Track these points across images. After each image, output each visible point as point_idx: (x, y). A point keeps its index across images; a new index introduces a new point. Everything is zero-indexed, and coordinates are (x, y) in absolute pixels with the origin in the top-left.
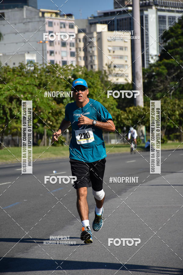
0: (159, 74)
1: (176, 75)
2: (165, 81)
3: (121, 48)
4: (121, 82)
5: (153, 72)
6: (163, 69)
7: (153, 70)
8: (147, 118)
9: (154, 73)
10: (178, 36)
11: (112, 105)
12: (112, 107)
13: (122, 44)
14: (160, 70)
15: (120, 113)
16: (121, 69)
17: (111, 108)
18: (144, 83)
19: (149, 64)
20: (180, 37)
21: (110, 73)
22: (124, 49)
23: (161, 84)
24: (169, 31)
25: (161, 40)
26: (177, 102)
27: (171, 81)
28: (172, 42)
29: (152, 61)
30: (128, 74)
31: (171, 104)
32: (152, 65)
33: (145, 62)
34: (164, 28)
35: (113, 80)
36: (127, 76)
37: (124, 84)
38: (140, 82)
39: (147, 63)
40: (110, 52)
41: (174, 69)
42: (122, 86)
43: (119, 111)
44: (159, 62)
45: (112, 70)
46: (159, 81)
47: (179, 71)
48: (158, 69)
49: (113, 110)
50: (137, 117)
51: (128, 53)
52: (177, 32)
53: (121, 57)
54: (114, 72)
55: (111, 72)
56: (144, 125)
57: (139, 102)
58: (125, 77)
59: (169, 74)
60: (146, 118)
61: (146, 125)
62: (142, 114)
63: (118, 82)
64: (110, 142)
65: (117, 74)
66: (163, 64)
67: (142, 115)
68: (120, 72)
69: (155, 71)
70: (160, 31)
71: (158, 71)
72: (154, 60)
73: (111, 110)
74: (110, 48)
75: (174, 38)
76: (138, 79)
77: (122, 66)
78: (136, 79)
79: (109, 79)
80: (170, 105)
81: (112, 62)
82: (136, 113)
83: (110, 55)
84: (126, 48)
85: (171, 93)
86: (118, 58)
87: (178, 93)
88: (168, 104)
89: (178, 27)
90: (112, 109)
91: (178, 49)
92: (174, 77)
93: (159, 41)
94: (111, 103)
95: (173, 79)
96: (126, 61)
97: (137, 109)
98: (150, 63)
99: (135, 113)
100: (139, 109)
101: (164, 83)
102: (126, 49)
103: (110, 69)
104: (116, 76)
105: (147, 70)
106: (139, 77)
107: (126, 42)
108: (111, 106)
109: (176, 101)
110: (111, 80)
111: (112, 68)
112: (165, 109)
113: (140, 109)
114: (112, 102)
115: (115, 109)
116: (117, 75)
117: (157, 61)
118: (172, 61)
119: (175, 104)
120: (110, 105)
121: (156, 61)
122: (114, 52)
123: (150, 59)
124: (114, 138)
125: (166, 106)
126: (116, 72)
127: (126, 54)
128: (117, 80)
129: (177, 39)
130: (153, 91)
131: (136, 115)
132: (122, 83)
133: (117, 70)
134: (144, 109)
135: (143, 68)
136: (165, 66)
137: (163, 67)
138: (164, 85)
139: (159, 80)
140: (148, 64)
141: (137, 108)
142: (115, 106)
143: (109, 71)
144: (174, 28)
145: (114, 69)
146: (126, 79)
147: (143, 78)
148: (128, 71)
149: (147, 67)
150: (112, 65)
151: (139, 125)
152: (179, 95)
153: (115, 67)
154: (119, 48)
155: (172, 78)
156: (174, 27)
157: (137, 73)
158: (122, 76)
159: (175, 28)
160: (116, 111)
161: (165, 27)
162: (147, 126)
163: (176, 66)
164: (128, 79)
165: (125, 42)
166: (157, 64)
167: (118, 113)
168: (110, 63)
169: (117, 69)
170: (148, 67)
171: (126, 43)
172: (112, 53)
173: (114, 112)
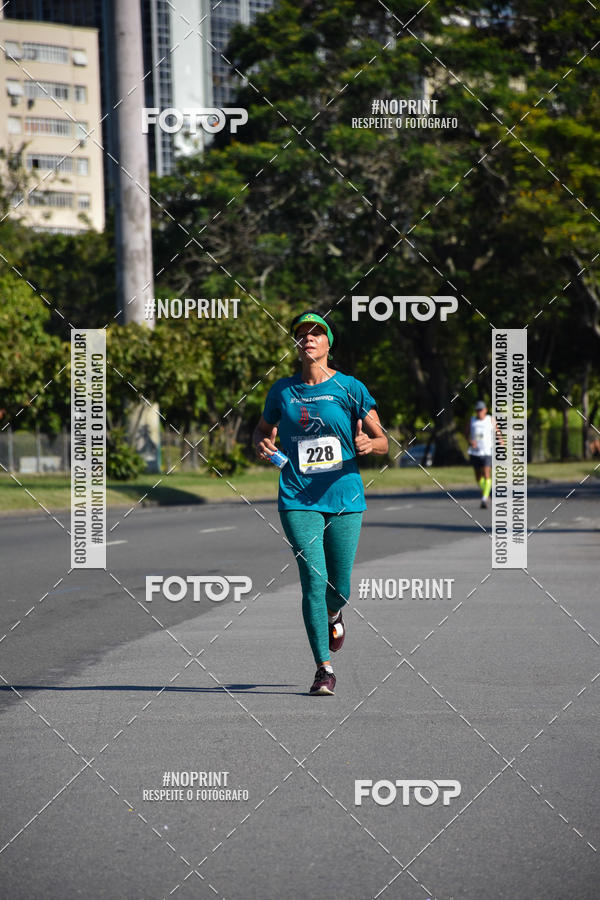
0: (214, 200)
1: (280, 207)
2: (240, 228)
3: (61, 91)
4: (61, 228)
5: (191, 189)
6: (231, 181)
7: (191, 181)
8: (168, 375)
9: (195, 197)
10: (289, 51)
11: (27, 318)
12: (26, 326)
13: (65, 74)
14: (220, 185)
15: (61, 352)
16: (63, 174)
17: (21, 331)
18: (154, 232)
19: (174, 160)
20: (296, 55)
21: (18, 189)
22: (72, 92)
23: (224, 240)
24: (256, 29)
25: (218, 65)
26: (286, 311)
27: (263, 232)
28: (265, 74)
29: (186, 149)
30: (88, 195)
31: (260, 319)
32: (185, 163)
33: (159, 150)
34: (233, 18)
35: (30, 216)
36: (87, 204)
37: (74, 233)
38: (140, 229)
39: (164, 154)
40: (14, 104)
41: (273, 183)
42: (64, 244)
43: (53, 344)
44: (215, 153)
45: (26, 178)
46: (214, 228)
47: (293, 191)
48: (209, 179)
49: (32, 340)
50: (130, 370)
51: (90, 110)
52: (286, 35)
53: (61, 126)
54: (33, 184)
55: (22, 185)
56: (157, 400)
57: (135, 308)
58: (79, 210)
59: (255, 200)
60: (165, 372)
61: (163, 399)
62: (148, 355)
63: (51, 228)
64: (17, 468)
65: (47, 193)
66: (228, 161)
67: (146, 360)
68: (57, 186)
69: (199, 188)
70: (215, 26)
71: (212, 187)
72: (196, 145)
73: (21, 337)
74: (15, 89)
75: (273, 59)
76: (132, 218)
77: (66, 162)
78: (125, 216)
79: (13, 214)
80: (258, 324)
81: (24, 146)
82: (126, 351)
83: (18, 118)
84: (79, 88)
85: (263, 279)
86: (47, 129)
87: (287, 277)
88: (252, 320)
89: (288, 16)
90: (28, 334)
91: (291, 104)
92: (272, 212)
93: (214, 69)
94: (24, 310)
95: (271, 224)
96: (82, 145)
97: (126, 336)
98: (178, 154)
99: (121, 355)
100: (134, 337)
101: (236, 238)
102: (82, 94)
103: (18, 174)
104: (40, 202)
105: (166, 183)
106: (139, 210)
107: (82, 66)
108: (21, 323)
109: (281, 307)
110: (23, 218)
111: (27, 169)
112: (240, 341)
113: (141, 337)
114: (25, 305)
115: (40, 332)
116: (44, 198)
117: (207, 148)
118: (265, 151)
119: (279, 319)
120: (17, 319)
121: (201, 147)
122: (31, 103)
123: (179, 141)
124: (31, 452)
125: (243, 327)
126: (43, 187)
127: (83, 117)
128: (47, 216)
129: (285, 64)
130: (193, 267)
131: (125, 358)
132: (66, 232)
133: (45, 179)
134: (154, 337)
135: (153, 175)
136: (239, 169)
137: (230, 172)
138: (234, 245)
139: (213, 222)
140: (168, 158)
141: (129, 331)
142: (37, 323)
143: (13, 179)
144: (271, 18)
145: (35, 175)
146: (82, 217)
147: (154, 214)
148: (91, 183)
149: (165, 169)
150: (26, 158)
151: (137, 401)
152: (294, 286)
153: (36, 164)
154: (53, 87)
155: (263, 217)
156: (272, 12)
157: (129, 191)
158: (63, 200)
159: (276, 19)
160: (44, 344)
161: (237, 12)
162: (166, 403)
163: (281, 170)
164: (90, 215)
165: (75, 64)
166: (206, 159)
167: (51, 349)
168: (16, 149)
169: (44, 174)
170: (168, 173)
171: (80, 69)
172: (21, 108)
173: (35, 348)
